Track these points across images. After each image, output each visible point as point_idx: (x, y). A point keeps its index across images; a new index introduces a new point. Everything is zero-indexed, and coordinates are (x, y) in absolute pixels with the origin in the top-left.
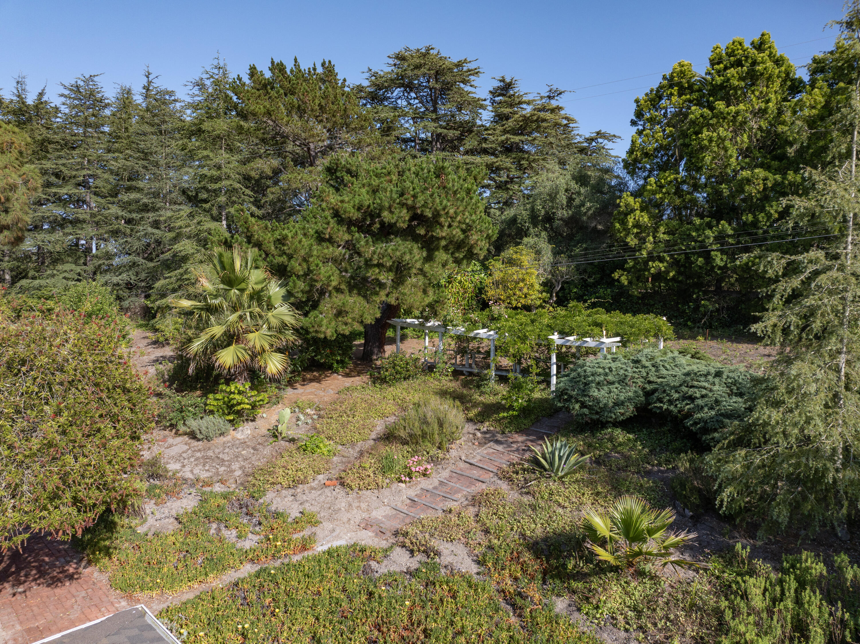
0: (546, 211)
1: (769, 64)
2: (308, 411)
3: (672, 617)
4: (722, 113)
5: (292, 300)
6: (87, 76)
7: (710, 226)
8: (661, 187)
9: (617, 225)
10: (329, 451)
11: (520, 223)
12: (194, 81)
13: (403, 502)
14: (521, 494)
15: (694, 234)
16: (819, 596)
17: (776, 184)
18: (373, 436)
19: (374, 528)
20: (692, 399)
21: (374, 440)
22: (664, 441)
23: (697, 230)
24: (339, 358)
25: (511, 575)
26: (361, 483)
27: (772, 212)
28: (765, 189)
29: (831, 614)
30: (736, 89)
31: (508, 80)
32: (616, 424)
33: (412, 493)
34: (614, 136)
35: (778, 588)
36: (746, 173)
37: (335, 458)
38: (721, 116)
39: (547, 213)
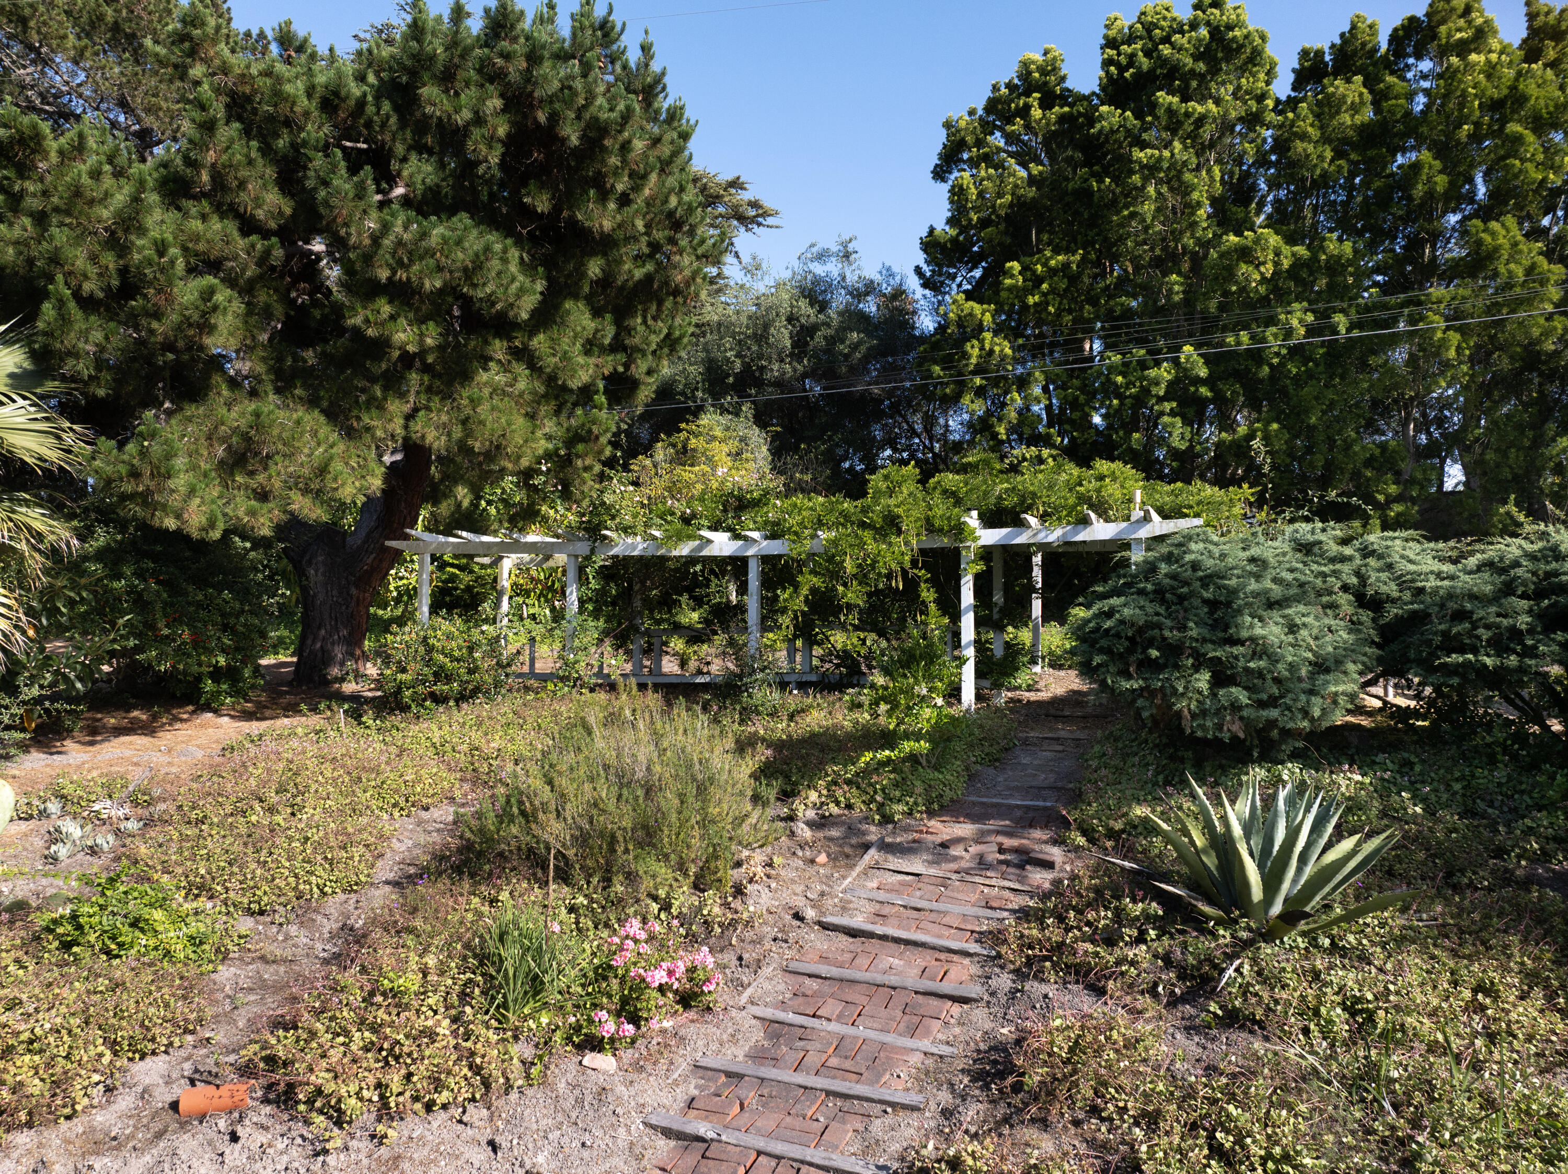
0: (743, 363)
2: (103, 807)
8: (1038, 281)
10: (196, 941)
11: (683, 393)
17: (1298, 264)
18: (386, 870)
21: (396, 884)
24: (222, 661)
26: (395, 1080)
27: (1295, 323)
33: (663, 1095)
37: (225, 973)
39: (747, 367)
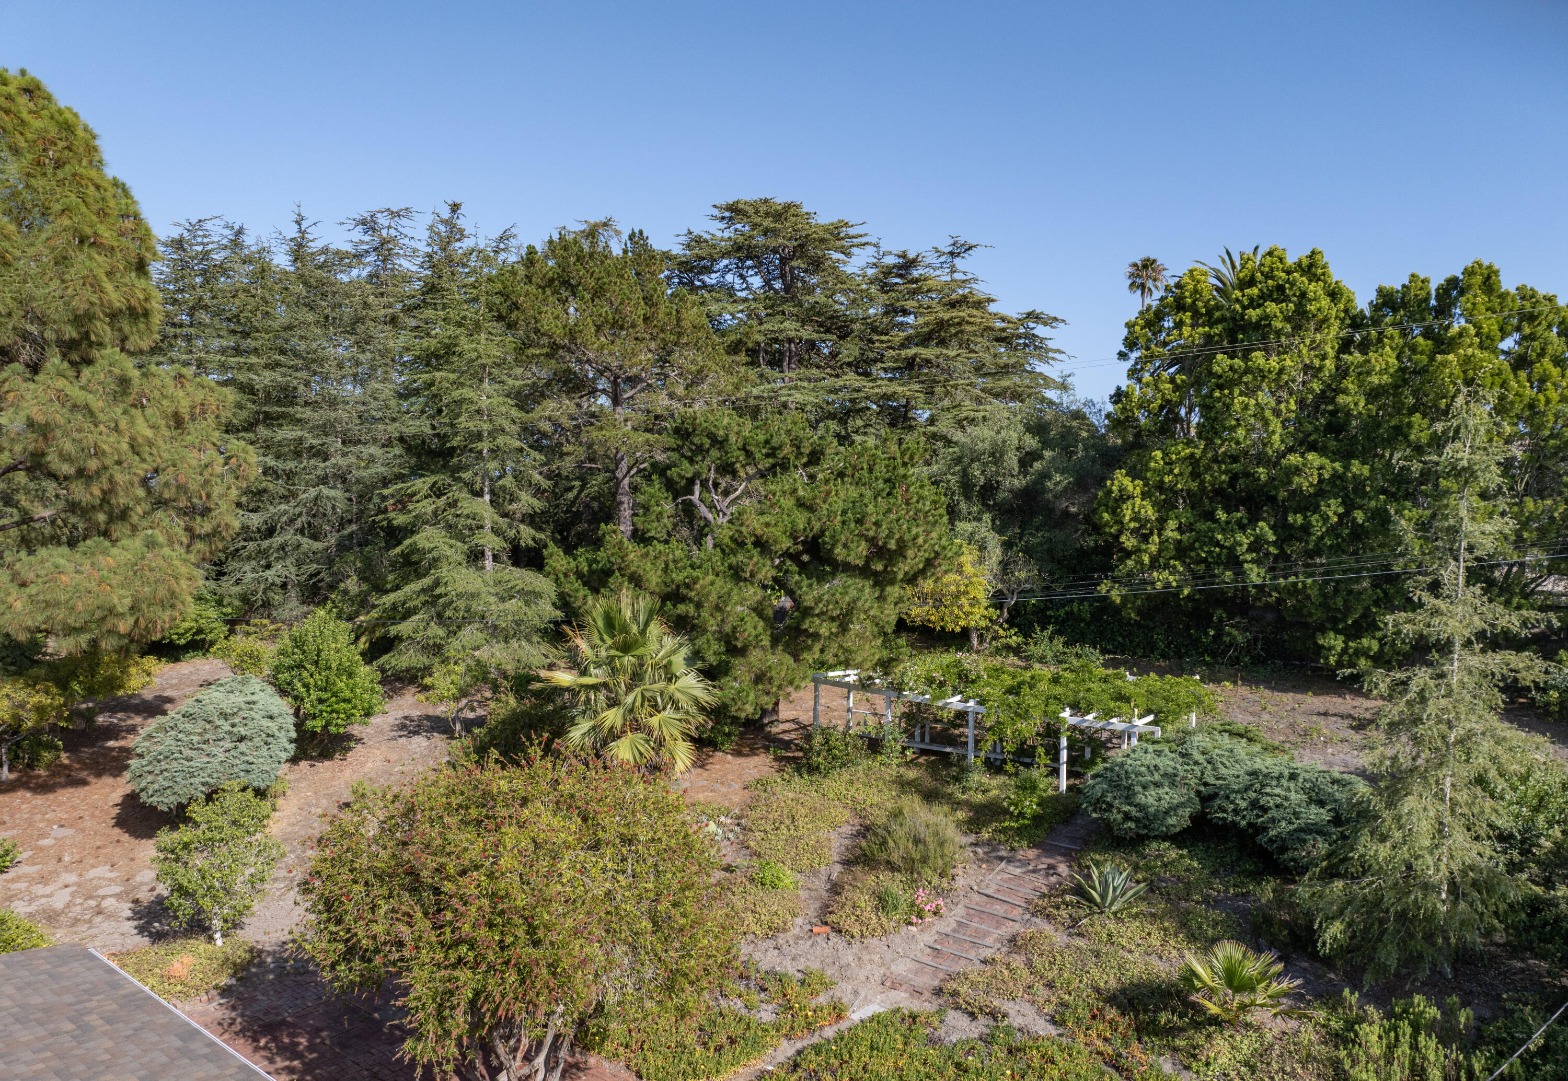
0: (986, 479)
1: (1325, 302)
2: (722, 819)
3: (1288, 1069)
4: (1261, 370)
5: (699, 664)
6: (194, 221)
7: (1242, 528)
8: (1171, 464)
9: (1106, 516)
10: (793, 884)
12: (358, 217)
13: (922, 951)
14: (1070, 935)
15: (1220, 537)
16: (1435, 1040)
17: (1336, 475)
19: (905, 987)
20: (1265, 809)
22: (1228, 860)
23: (1223, 531)
24: (727, 730)
25: (1099, 1036)
26: (863, 928)
27: (1331, 512)
28: (1321, 481)
29: (1446, 1057)
30: (1278, 333)
31: (911, 255)
32: (1165, 838)
33: (929, 938)
34: (1056, 319)
35: (1392, 1034)
36: (1294, 459)
38: (1262, 374)
39: (988, 481)
